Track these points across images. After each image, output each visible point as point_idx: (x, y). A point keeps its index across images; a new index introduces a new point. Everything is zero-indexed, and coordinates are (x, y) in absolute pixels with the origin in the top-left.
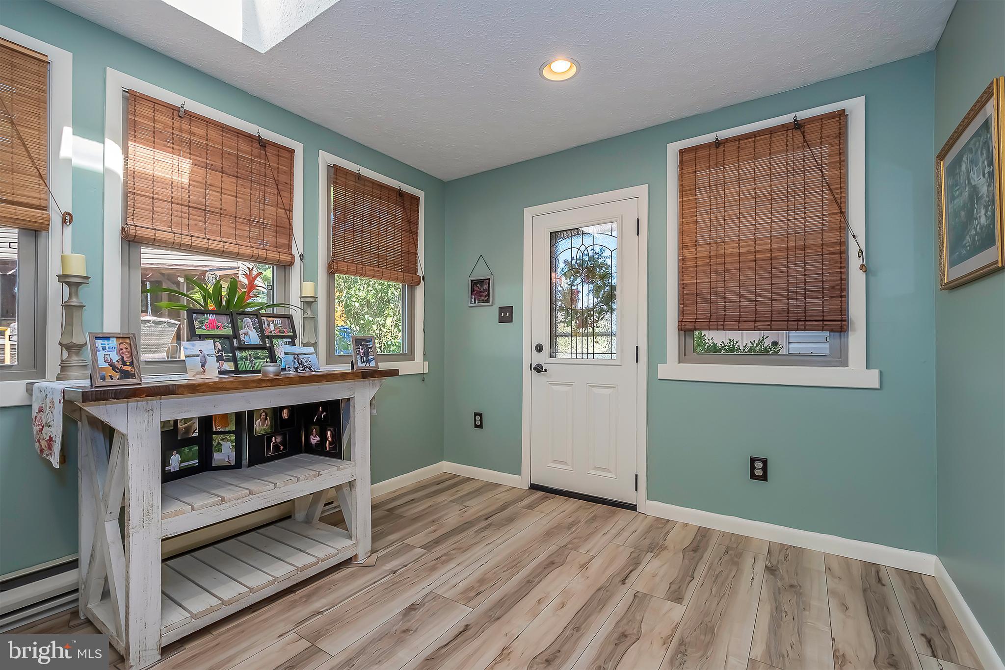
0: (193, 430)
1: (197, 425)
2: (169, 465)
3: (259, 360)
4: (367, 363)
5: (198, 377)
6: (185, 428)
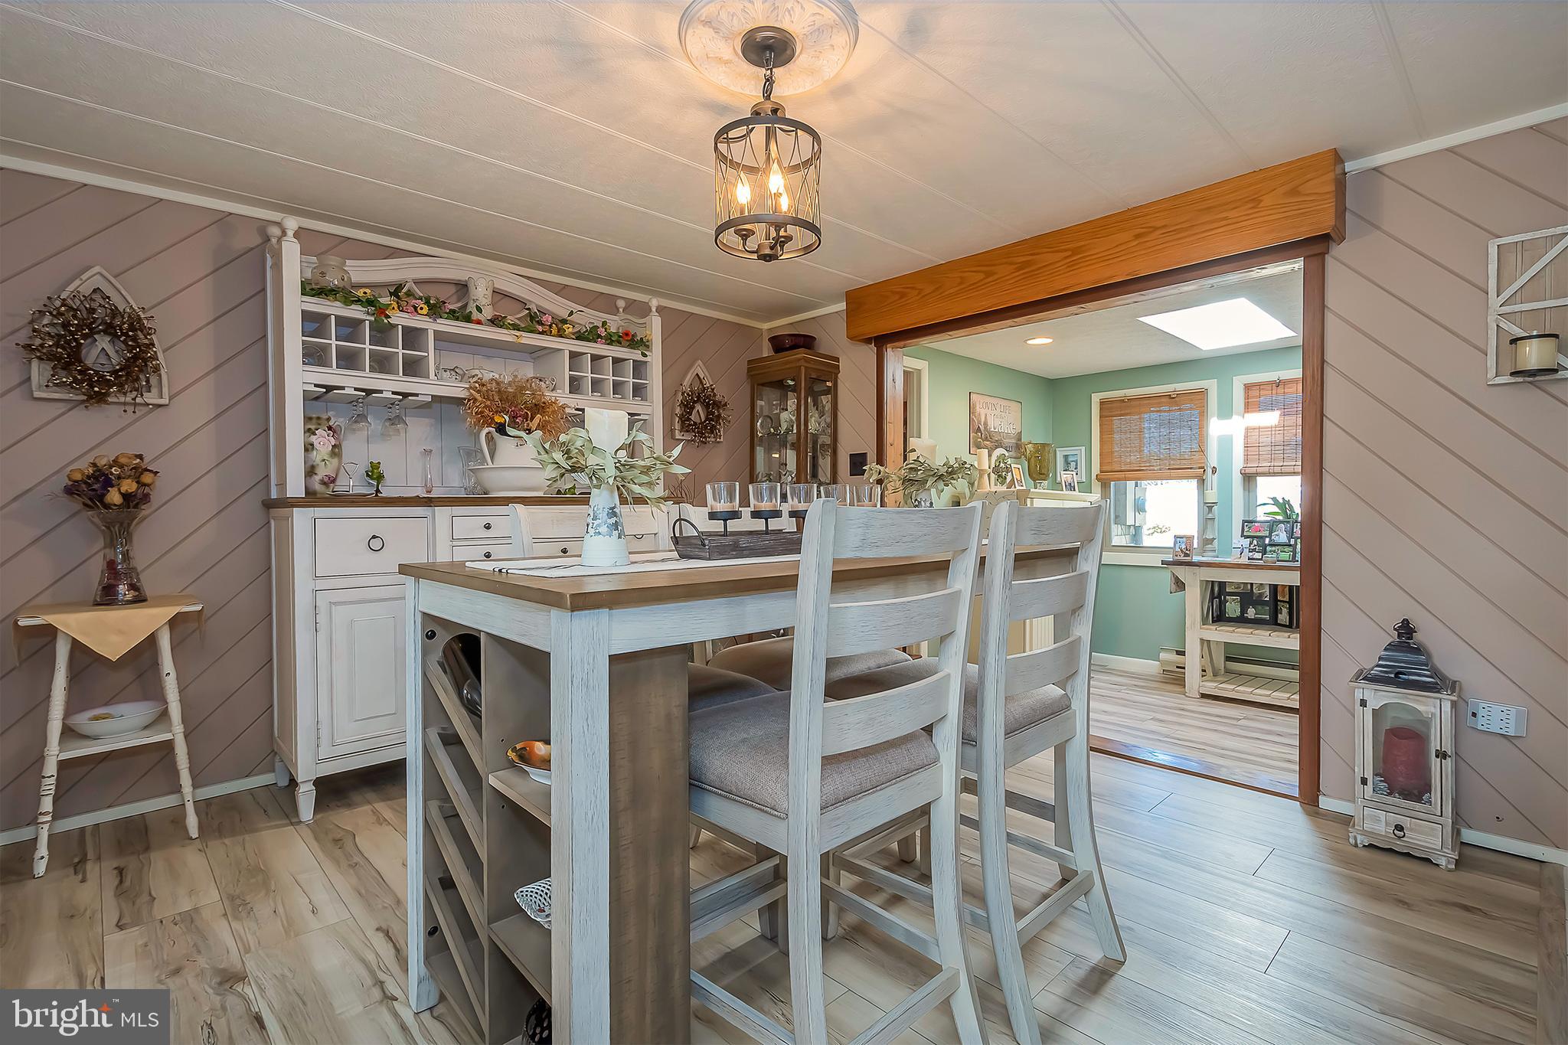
0: (1265, 593)
2: (1247, 613)
3: (1283, 553)
6: (1259, 593)
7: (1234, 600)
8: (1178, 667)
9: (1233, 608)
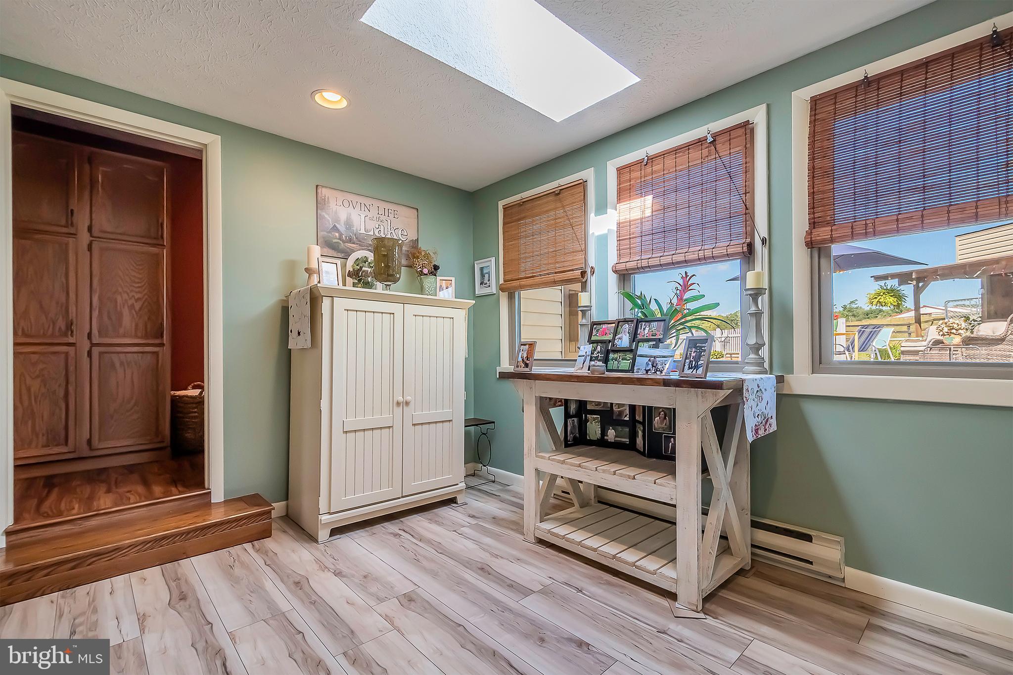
0: (625, 415)
1: (627, 412)
2: (607, 436)
3: (624, 361)
4: (694, 369)
5: (579, 371)
6: (619, 411)
7: (594, 419)
8: (563, 492)
9: (594, 429)
